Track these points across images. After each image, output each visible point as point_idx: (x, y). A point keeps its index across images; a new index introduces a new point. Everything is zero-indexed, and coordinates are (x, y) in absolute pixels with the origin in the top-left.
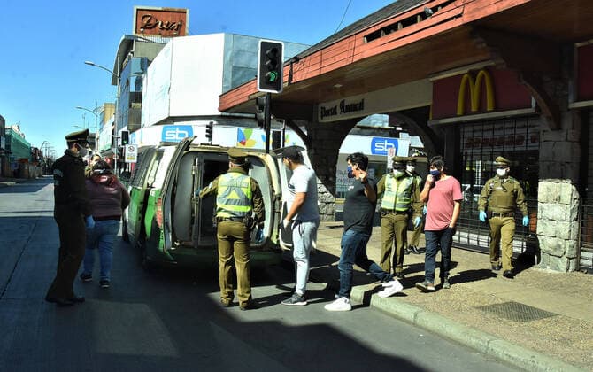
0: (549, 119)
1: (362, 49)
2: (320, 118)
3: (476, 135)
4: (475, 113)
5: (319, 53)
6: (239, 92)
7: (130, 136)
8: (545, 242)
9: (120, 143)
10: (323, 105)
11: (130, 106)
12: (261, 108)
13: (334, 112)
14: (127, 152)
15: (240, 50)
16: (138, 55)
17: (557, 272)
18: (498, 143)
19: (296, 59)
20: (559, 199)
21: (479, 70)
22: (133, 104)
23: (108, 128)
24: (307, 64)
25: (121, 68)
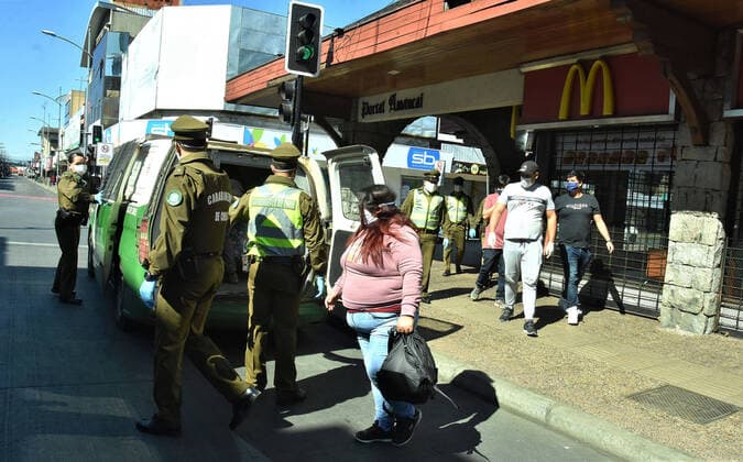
0: (694, 130)
1: (440, 19)
2: (360, 117)
3: (580, 147)
4: (585, 118)
5: (374, 23)
6: (254, 77)
7: (104, 132)
8: (675, 294)
9: (90, 141)
10: (366, 99)
11: (105, 95)
12: (289, 96)
13: (380, 109)
14: (100, 153)
15: (250, 29)
16: (117, 28)
17: (692, 335)
18: (611, 159)
19: (340, 32)
20: (699, 239)
21: (594, 61)
22: (109, 92)
23: (76, 122)
24: (356, 38)
25: (93, 44)
